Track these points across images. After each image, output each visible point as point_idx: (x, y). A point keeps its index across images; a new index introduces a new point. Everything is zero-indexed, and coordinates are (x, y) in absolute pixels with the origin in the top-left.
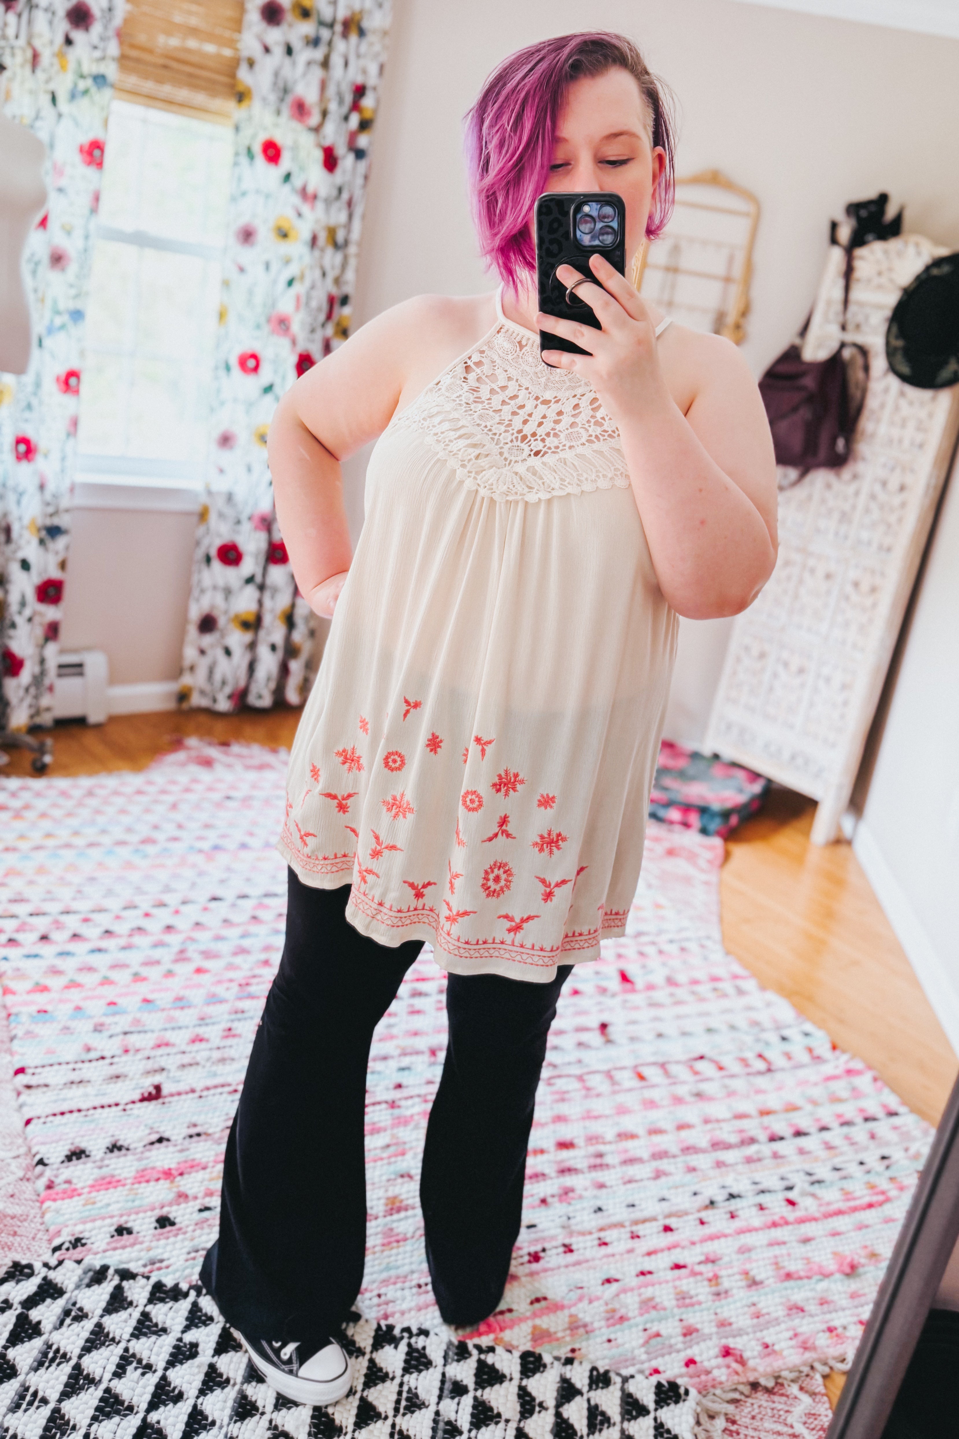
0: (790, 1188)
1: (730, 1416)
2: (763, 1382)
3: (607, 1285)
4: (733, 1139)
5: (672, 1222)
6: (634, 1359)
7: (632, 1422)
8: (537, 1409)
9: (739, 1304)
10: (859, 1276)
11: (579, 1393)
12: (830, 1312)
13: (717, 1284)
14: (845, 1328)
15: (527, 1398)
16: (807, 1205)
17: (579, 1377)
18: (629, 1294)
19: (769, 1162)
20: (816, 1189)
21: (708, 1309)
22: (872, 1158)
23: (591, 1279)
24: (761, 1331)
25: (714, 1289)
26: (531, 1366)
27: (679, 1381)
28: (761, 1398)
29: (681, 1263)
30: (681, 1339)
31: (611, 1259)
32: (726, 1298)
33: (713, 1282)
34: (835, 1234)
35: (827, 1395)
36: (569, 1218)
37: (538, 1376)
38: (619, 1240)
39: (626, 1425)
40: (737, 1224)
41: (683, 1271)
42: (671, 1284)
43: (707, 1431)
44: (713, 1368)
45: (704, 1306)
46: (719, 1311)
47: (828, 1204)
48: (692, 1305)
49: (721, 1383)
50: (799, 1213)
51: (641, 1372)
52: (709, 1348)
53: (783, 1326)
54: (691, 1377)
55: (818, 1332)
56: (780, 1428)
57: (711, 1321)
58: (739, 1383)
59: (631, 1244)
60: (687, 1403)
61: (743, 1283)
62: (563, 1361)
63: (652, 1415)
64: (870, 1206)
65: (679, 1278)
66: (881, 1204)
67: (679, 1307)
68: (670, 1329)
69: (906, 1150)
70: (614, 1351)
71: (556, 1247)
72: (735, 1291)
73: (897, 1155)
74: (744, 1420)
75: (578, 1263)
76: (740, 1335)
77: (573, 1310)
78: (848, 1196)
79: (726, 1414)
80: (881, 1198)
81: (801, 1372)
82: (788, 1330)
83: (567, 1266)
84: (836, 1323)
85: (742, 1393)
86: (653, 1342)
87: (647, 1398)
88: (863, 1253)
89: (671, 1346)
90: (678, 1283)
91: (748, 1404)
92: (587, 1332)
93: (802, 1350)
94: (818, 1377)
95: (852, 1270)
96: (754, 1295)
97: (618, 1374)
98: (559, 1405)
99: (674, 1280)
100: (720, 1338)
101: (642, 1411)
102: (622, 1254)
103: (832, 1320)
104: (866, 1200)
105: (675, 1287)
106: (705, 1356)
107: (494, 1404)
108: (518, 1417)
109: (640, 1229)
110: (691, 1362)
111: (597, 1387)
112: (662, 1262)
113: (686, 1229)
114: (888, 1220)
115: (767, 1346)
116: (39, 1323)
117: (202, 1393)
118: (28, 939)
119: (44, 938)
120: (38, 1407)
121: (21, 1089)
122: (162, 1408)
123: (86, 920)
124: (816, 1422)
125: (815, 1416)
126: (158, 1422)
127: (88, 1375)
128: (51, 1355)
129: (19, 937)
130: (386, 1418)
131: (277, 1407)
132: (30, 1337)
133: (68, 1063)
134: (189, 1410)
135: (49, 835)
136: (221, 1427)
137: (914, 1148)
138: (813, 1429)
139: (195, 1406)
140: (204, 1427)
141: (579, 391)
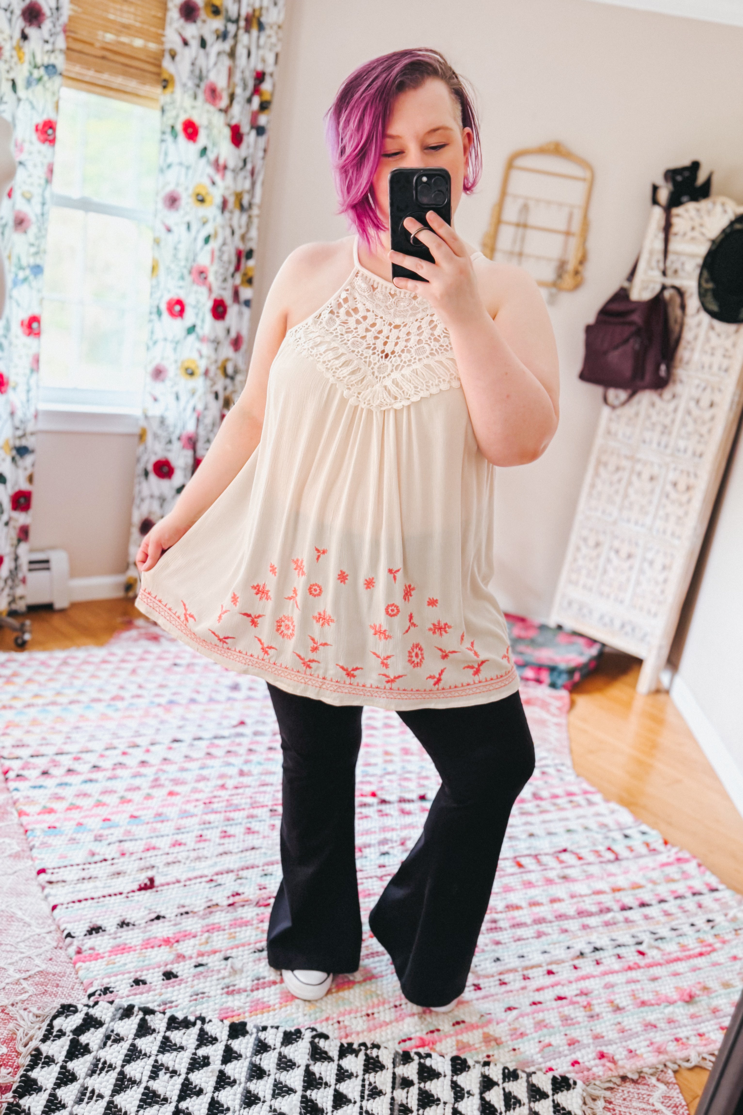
0: (640, 943)
1: (608, 1099)
2: (630, 1075)
3: (509, 1012)
4: (594, 909)
5: (554, 968)
6: (533, 1061)
7: (537, 1103)
8: (466, 1095)
9: (608, 1023)
10: (696, 1003)
11: (496, 1084)
12: (676, 1028)
13: (591, 1010)
14: (688, 1038)
15: (458, 1089)
16: (653, 954)
17: (495, 1073)
18: (526, 1018)
19: (622, 925)
20: (659, 943)
21: (586, 1027)
22: (700, 921)
23: (497, 1008)
24: (626, 1041)
25: (588, 1013)
26: (459, 1066)
27: (568, 1075)
28: (629, 1087)
29: (563, 995)
30: (566, 1047)
31: (510, 994)
32: (598, 1019)
33: (588, 1009)
34: (676, 974)
35: (677, 1083)
37: (464, 1074)
38: (515, 980)
39: (532, 1104)
40: (601, 968)
41: (564, 1001)
42: (556, 1010)
43: (592, 1109)
44: (592, 1067)
45: (582, 1025)
46: (593, 1028)
47: (669, 954)
48: (573, 1024)
49: (599, 1077)
50: (647, 960)
51: (540, 1070)
52: (588, 1053)
53: (642, 1038)
54: (577, 1073)
55: (668, 1042)
56: (644, 1106)
57: (588, 1035)
58: (613, 1077)
59: (523, 983)
60: (576, 1090)
61: (610, 1009)
62: (482, 1063)
63: (551, 1098)
65: (562, 1006)
66: (709, 953)
67: (563, 1026)
68: (558, 1040)
69: (726, 915)
70: (519, 1057)
72: (604, 1014)
73: (719, 919)
74: (618, 1101)
75: (485, 997)
76: (611, 1044)
77: (486, 1029)
78: (684, 948)
79: (605, 1098)
80: (709, 949)
81: (657, 1069)
82: (645, 1040)
83: (477, 999)
84: (681, 1035)
85: (615, 1083)
86: (547, 1050)
87: (547, 1088)
88: (697, 987)
89: (560, 1053)
90: (561, 1009)
91: (620, 1090)
92: (498, 1044)
93: (657, 1054)
94: (670, 1073)
95: (690, 999)
96: (618, 1017)
98: (482, 1093)
99: (558, 1008)
100: (596, 1046)
101: (544, 1095)
102: (518, 990)
103: (678, 1033)
104: (698, 950)
105: (560, 1013)
106: (586, 1059)
107: (433, 1092)
108: (453, 1100)
109: (530, 973)
110: (575, 1063)
111: (509, 1081)
112: (548, 995)
113: (564, 973)
114: (715, 964)
115: (631, 1052)
116: (88, 1044)
117: (217, 1089)
118: (33, 774)
119: (45, 773)
120: (96, 1101)
121: (45, 884)
122: (188, 1100)
123: (76, 759)
124: (671, 1102)
125: (670, 1098)
126: (187, 1108)
127: (130, 1078)
128: (100, 1066)
129: (25, 773)
130: (355, 1102)
131: (274, 1096)
132: (83, 1054)
133: (78, 865)
134: (209, 1100)
135: (37, 696)
136: (234, 1112)
137: (732, 913)
138: (669, 1106)
139: (213, 1098)
140: (222, 1112)
141: (419, 316)
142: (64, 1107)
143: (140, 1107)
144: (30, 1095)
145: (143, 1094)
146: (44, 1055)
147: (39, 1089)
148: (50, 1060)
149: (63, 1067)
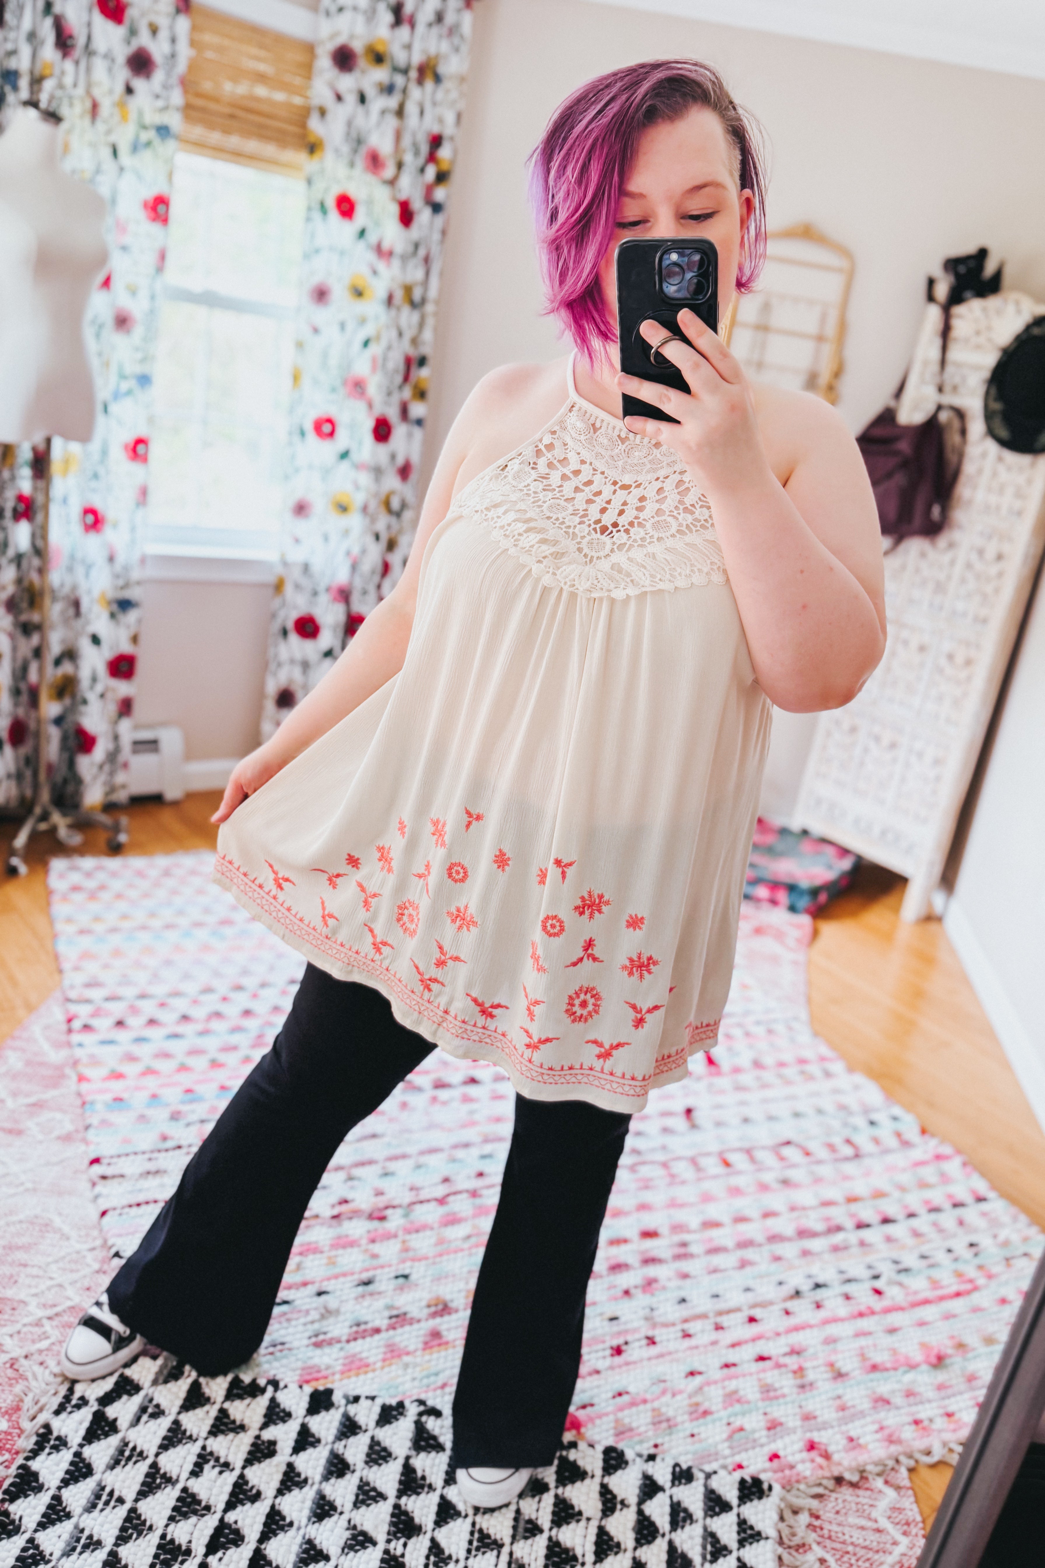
0: (876, 1277)
1: (814, 1512)
2: (848, 1476)
3: (690, 1378)
4: (820, 1227)
5: (757, 1313)
6: (717, 1454)
7: (715, 1518)
8: (619, 1506)
9: (824, 1397)
10: (946, 1367)
11: (661, 1489)
12: (916, 1404)
13: (802, 1377)
14: (931, 1420)
15: (609, 1496)
16: (894, 1295)
17: (662, 1474)
18: (713, 1387)
19: (855, 1250)
20: (902, 1278)
21: (793, 1402)
22: (960, 1245)
23: (675, 1372)
24: (846, 1424)
25: (799, 1382)
26: (613, 1462)
27: (763, 1477)
28: (846, 1493)
29: (765, 1354)
30: (764, 1433)
31: (695, 1351)
32: (811, 1390)
33: (798, 1375)
34: (922, 1324)
35: (912, 1488)
36: (652, 1310)
37: (619, 1473)
38: (703, 1331)
39: (708, 1520)
40: (822, 1314)
41: (767, 1364)
42: (755, 1377)
43: (790, 1527)
44: (797, 1463)
45: (788, 1399)
46: (803, 1403)
47: (916, 1293)
48: (777, 1398)
49: (805, 1478)
50: (885, 1302)
51: (724, 1467)
52: (793, 1443)
53: (869, 1419)
54: (775, 1472)
55: (903, 1425)
56: (863, 1522)
57: (795, 1415)
58: (824, 1478)
59: (714, 1336)
60: (771, 1499)
61: (829, 1375)
62: (645, 1457)
63: (735, 1511)
64: (958, 1294)
65: (764, 1371)
66: (968, 1293)
67: (763, 1400)
68: (754, 1422)
69: (995, 1236)
70: (698, 1446)
71: (639, 1340)
72: (820, 1384)
73: (986, 1242)
74: (828, 1515)
75: (661, 1356)
76: (825, 1429)
77: (656, 1404)
78: (935, 1284)
79: (810, 1510)
80: (969, 1286)
81: (885, 1465)
82: (873, 1423)
83: (649, 1359)
84: (922, 1416)
85: (826, 1488)
86: (737, 1436)
87: (731, 1495)
88: (949, 1343)
89: (755, 1441)
90: (762, 1375)
91: (832, 1499)
92: (670, 1427)
93: (886, 1444)
94: (903, 1472)
95: (939, 1361)
96: (839, 1388)
97: (702, 1470)
98: (641, 1502)
99: (758, 1372)
100: (805, 1432)
101: (725, 1507)
102: (705, 1346)
103: (918, 1412)
104: (954, 1289)
105: (760, 1380)
106: (789, 1450)
107: (575, 1502)
108: (599, 1514)
109: (724, 1320)
110: (774, 1457)
111: (680, 1483)
112: (748, 1353)
113: (771, 1320)
114: (976, 1310)
115: (851, 1440)
116: (115, 1420)
117: (280, 1492)
118: (103, 1024)
119: (120, 1023)
120: (114, 1507)
121: (96, 1180)
122: (240, 1508)
123: (162, 1005)
124: (901, 1517)
125: (900, 1510)
126: (236, 1522)
127: (165, 1474)
128: (127, 1453)
129: (94, 1022)
130: (466, 1516)
131: (357, 1504)
132: (107, 1435)
133: (144, 1153)
134: (267, 1510)
135: (125, 917)
136: (299, 1528)
137: (1003, 1234)
138: (898, 1524)
139: (273, 1507)
140: (282, 1528)
141: (661, 473)
142: (68, 1516)
143: (172, 1519)
144: (26, 1496)
145: (179, 1499)
146: (55, 1434)
147: (40, 1488)
148: (62, 1443)
149: (77, 1454)
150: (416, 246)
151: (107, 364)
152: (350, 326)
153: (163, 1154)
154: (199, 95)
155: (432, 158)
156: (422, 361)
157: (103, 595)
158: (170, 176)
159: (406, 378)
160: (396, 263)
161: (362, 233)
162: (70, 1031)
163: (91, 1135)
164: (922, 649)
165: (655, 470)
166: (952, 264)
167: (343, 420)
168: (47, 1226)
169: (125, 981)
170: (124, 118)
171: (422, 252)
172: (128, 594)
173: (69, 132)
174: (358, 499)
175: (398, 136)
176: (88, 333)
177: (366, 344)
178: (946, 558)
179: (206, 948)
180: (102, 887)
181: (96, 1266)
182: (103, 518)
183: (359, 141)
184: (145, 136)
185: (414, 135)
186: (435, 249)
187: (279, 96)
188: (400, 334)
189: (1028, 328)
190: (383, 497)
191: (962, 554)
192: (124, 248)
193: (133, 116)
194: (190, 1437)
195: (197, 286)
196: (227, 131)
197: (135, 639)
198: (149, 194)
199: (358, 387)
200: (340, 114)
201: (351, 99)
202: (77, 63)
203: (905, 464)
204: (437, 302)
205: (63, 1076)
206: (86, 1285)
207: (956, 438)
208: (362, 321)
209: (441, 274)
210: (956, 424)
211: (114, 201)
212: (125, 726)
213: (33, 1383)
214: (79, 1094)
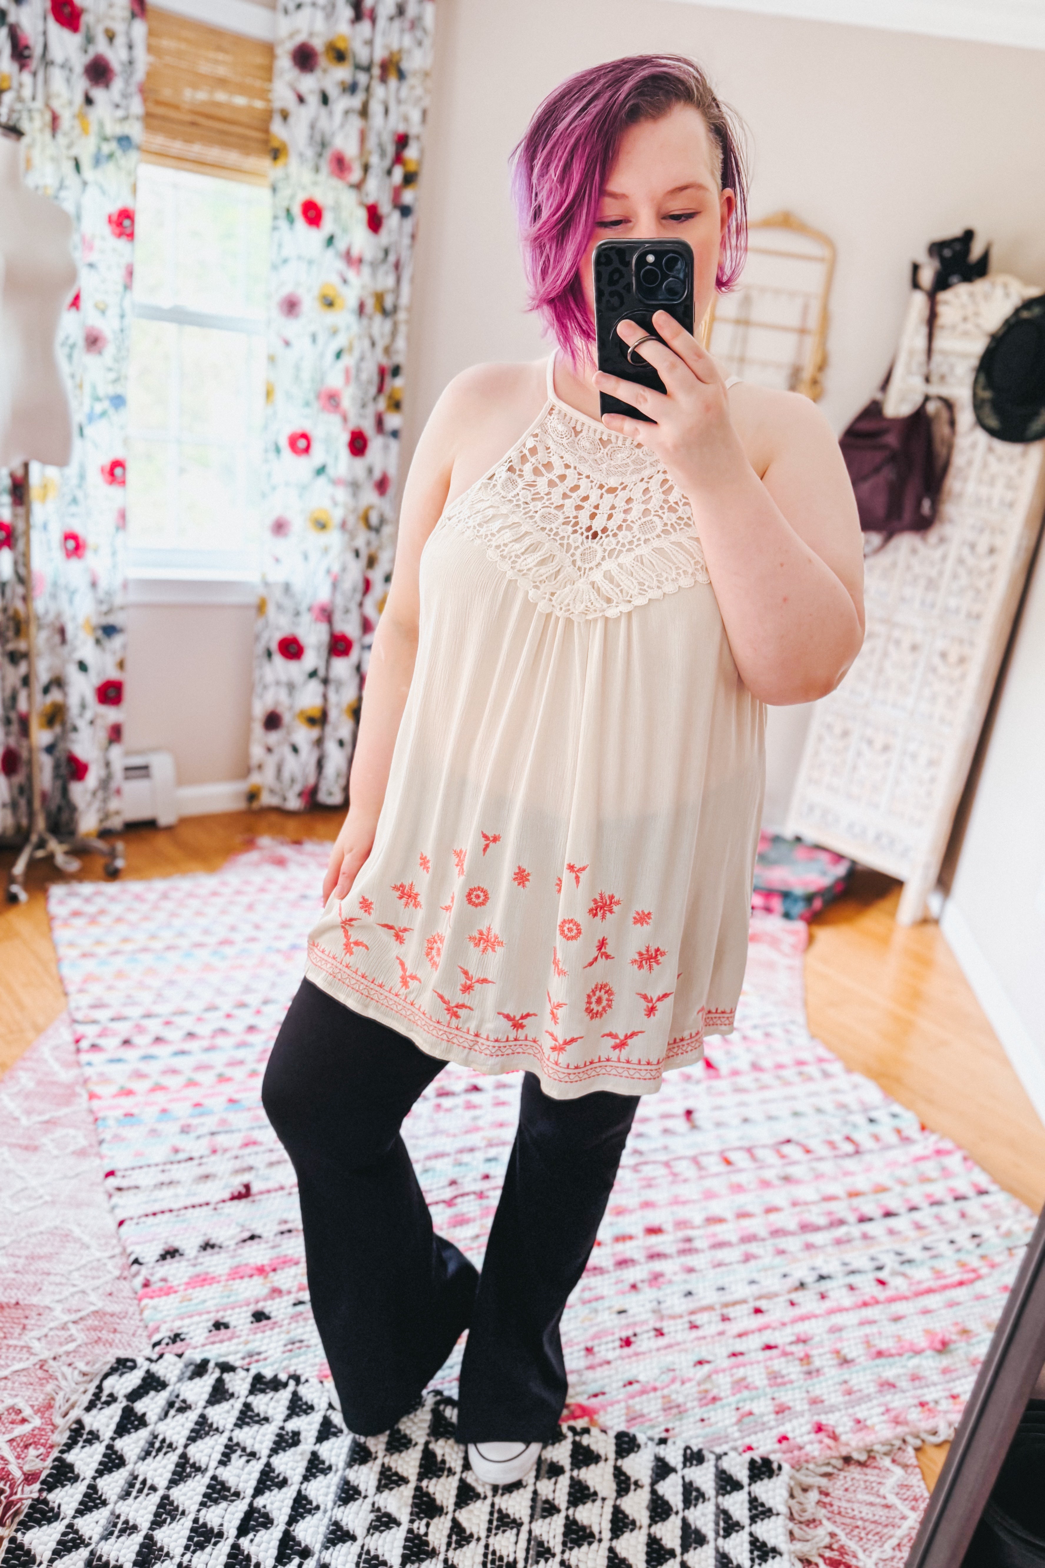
0: (880, 1268)
1: (823, 1489)
2: (856, 1456)
3: (699, 1367)
4: (822, 1221)
5: (763, 1304)
6: (727, 1437)
7: (727, 1497)
8: (633, 1487)
9: (830, 1382)
10: (950, 1352)
11: (674, 1470)
12: (921, 1387)
13: (809, 1363)
14: (936, 1402)
15: (623, 1478)
16: (898, 1284)
17: (673, 1455)
18: (721, 1375)
19: (858, 1243)
20: (906, 1269)
21: (800, 1387)
22: (962, 1236)
23: (683, 1362)
24: (853, 1407)
25: (805, 1368)
26: (625, 1446)
27: (772, 1457)
28: (854, 1472)
29: (772, 1343)
30: (773, 1416)
31: (703, 1342)
32: (818, 1376)
33: (805, 1362)
34: (926, 1312)
35: (919, 1466)
36: (659, 1303)
37: (632, 1456)
38: (710, 1322)
39: (720, 1498)
40: (827, 1304)
41: (774, 1352)
42: (762, 1365)
43: (801, 1503)
44: (805, 1444)
45: (795, 1385)
46: (810, 1389)
47: (919, 1283)
48: (784, 1384)
49: (814, 1458)
50: (889, 1292)
51: (735, 1449)
52: (801, 1425)
53: (875, 1402)
54: (784, 1452)
55: (910, 1407)
56: (872, 1499)
57: (802, 1399)
58: (832, 1457)
59: (721, 1326)
60: (780, 1478)
61: (835, 1362)
62: (656, 1441)
63: (746, 1489)
64: (961, 1283)
65: (771, 1359)
66: (971, 1281)
67: (771, 1386)
68: (762, 1407)
69: (997, 1228)
70: (708, 1430)
71: (648, 1331)
72: (826, 1370)
73: (988, 1233)
74: (837, 1492)
75: (669, 1346)
76: (832, 1412)
77: (666, 1392)
78: (938, 1274)
79: (819, 1487)
80: (972, 1276)
81: (892, 1445)
82: (879, 1405)
83: (658, 1350)
84: (928, 1398)
85: (834, 1467)
86: (746, 1420)
87: (742, 1474)
88: (954, 1329)
89: (763, 1424)
90: (769, 1363)
91: (841, 1477)
92: (680, 1413)
93: (893, 1425)
94: (910, 1451)
95: (944, 1347)
96: (845, 1373)
97: (712, 1452)
98: (654, 1483)
99: (766, 1360)
100: (813, 1415)
101: (737, 1486)
102: (713, 1337)
103: (924, 1395)
104: (957, 1278)
105: (767, 1367)
106: (797, 1432)
107: (590, 1483)
108: (614, 1495)
109: (731, 1312)
110: (783, 1439)
111: (691, 1465)
112: (754, 1342)
113: (777, 1311)
114: (979, 1297)
115: (858, 1422)
116: (144, 1415)
117: (306, 1479)
118: (111, 1044)
119: (126, 1042)
120: (148, 1495)
121: (112, 1191)
122: (267, 1493)
123: (168, 1023)
124: (909, 1493)
125: (908, 1487)
126: (264, 1507)
127: (194, 1463)
128: (157, 1445)
129: (101, 1042)
130: (485, 1498)
131: (380, 1489)
132: (137, 1429)
133: (157, 1165)
134: (294, 1495)
135: (126, 940)
136: (325, 1511)
137: (1005, 1225)
138: (906, 1500)
139: (299, 1492)
140: (309, 1512)
141: (646, 473)
142: (104, 1503)
143: (203, 1504)
144: (63, 1486)
145: (209, 1487)
146: (87, 1429)
147: (76, 1479)
148: (94, 1437)
149: (110, 1447)
150: (386, 252)
151: (80, 386)
152: (321, 339)
153: (175, 1166)
154: (158, 103)
155: (398, 159)
156: (396, 371)
157: (88, 621)
158: (134, 189)
159: (380, 389)
160: (366, 270)
161: (330, 240)
162: (78, 1051)
163: (105, 1149)
164: (914, 648)
165: (638, 471)
166: (937, 248)
167: (317, 434)
168: (67, 1237)
169: (130, 1001)
170: (85, 131)
171: (392, 258)
172: (111, 620)
173: (30, 146)
174: (337, 515)
175: (363, 137)
176: (60, 354)
177: (339, 355)
178: (938, 554)
179: (208, 967)
180: (102, 912)
181: (117, 1273)
182: (84, 542)
183: (324, 145)
184: (106, 148)
185: (379, 135)
186: (405, 254)
187: (240, 101)
188: (373, 344)
189: (1017, 311)
190: (361, 511)
191: (954, 549)
192: (91, 265)
193: (94, 128)
194: (217, 1430)
195: (165, 302)
196: (189, 140)
197: (121, 665)
198: (114, 208)
199: (332, 400)
200: (302, 116)
201: (313, 100)
202: (34, 74)
203: (893, 458)
204: (409, 309)
205: (74, 1094)
206: (108, 1290)
207: (946, 430)
208: (334, 332)
209: (412, 280)
210: (945, 415)
211: (79, 217)
212: (116, 752)
213: (63, 1383)
214: (91, 1111)
